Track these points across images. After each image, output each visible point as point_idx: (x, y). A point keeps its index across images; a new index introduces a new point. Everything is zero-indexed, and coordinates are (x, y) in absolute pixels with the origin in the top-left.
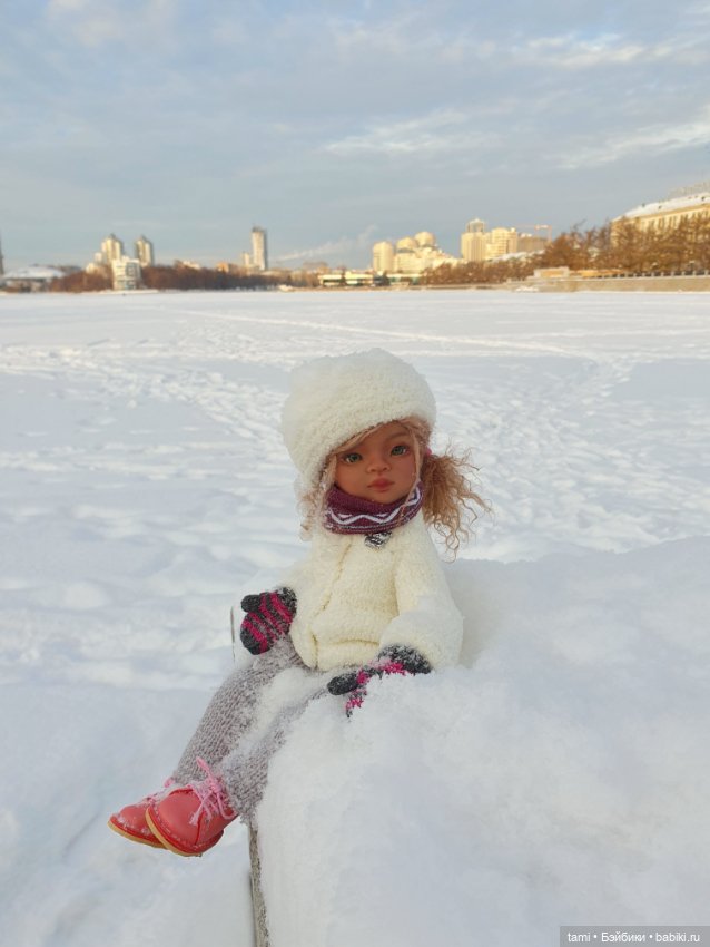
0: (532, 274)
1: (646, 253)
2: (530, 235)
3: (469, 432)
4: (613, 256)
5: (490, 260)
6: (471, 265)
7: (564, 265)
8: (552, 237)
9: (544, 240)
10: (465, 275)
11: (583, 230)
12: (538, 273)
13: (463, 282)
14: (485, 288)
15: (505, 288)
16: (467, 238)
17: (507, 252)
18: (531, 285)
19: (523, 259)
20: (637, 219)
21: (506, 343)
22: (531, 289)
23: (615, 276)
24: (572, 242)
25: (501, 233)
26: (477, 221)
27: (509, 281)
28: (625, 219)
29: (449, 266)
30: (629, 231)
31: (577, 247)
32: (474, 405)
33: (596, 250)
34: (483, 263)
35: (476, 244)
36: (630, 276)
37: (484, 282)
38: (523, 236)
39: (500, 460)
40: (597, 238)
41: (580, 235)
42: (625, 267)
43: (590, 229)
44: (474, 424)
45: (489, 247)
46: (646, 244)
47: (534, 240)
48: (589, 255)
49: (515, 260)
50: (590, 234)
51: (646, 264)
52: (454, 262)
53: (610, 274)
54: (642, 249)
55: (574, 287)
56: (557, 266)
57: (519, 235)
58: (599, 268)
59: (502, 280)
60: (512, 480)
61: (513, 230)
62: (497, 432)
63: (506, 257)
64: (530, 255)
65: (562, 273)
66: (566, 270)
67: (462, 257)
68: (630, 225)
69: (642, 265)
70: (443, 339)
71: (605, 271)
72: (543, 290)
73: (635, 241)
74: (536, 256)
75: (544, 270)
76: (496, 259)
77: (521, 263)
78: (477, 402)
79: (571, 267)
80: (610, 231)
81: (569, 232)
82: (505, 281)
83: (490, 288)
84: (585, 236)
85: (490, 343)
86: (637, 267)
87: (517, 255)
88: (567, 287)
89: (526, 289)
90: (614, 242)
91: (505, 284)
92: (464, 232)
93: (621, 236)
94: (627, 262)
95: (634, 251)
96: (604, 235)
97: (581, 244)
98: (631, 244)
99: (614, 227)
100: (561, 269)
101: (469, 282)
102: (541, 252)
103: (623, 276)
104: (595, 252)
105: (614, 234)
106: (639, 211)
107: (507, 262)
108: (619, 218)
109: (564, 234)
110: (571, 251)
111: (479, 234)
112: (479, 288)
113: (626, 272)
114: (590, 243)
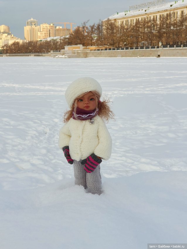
0: (64, 48)
1: (120, 38)
2: (61, 27)
3: (32, 137)
4: (104, 39)
5: (41, 41)
6: (30, 43)
7: (80, 44)
8: (73, 29)
9: (69, 30)
10: (27, 48)
11: (88, 25)
12: (67, 48)
13: (26, 52)
14: (39, 56)
15: (50, 56)
16: (27, 28)
17: (50, 36)
18: (63, 54)
19: (58, 40)
20: (115, 20)
21: (50, 88)
22: (64, 56)
23: (106, 49)
24: (83, 31)
25: (45, 26)
26: (32, 19)
27: (52, 52)
28: (109, 20)
29: (18, 43)
30: (111, 26)
31: (86, 34)
32: (35, 123)
33: (95, 35)
34: (37, 42)
35: (32, 32)
36: (114, 49)
37: (38, 52)
38: (57, 28)
39: (49, 151)
40: (95, 30)
41: (87, 28)
42: (111, 44)
43: (92, 25)
44: (35, 132)
45: (39, 33)
46: (121, 33)
47: (63, 30)
48: (92, 39)
49: (54, 41)
50: (92, 28)
51: (121, 43)
52: (21, 42)
53: (104, 48)
54: (118, 35)
55: (86, 55)
56: (76, 44)
57: (56, 27)
58: (97, 45)
59: (48, 52)
60: (54, 161)
61: (52, 24)
62: (47, 136)
63: (49, 39)
64: (62, 38)
65: (79, 48)
66: (81, 46)
67: (25, 39)
68: (112, 23)
69: (119, 43)
70: (16, 86)
71: (101, 47)
72: (70, 57)
73: (115, 31)
74: (65, 38)
75: (69, 46)
76: (44, 40)
77: (57, 42)
78: (36, 121)
79: (84, 45)
80: (102, 26)
81: (81, 26)
82: (50, 52)
83: (42, 56)
84: (90, 28)
85: (42, 88)
86: (117, 45)
87: (55, 38)
88: (82, 55)
89: (61, 56)
90: (105, 32)
91: (49, 53)
92: (25, 26)
93: (108, 28)
94: (112, 42)
95: (115, 36)
96: (99, 28)
97: (88, 32)
98: (113, 33)
99: (104, 24)
100: (79, 45)
101: (30, 52)
102: (67, 36)
103: (110, 49)
104: (95, 37)
105: (104, 27)
106: (116, 16)
107: (50, 41)
108: (106, 19)
109: (79, 27)
110: (83, 36)
111: (33, 26)
112: (35, 56)
113: (112, 48)
114: (92, 32)
